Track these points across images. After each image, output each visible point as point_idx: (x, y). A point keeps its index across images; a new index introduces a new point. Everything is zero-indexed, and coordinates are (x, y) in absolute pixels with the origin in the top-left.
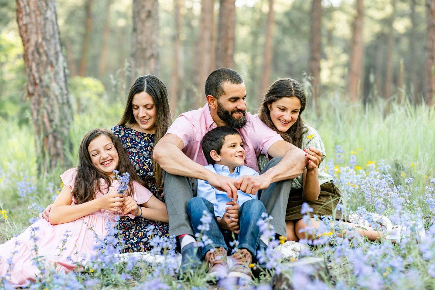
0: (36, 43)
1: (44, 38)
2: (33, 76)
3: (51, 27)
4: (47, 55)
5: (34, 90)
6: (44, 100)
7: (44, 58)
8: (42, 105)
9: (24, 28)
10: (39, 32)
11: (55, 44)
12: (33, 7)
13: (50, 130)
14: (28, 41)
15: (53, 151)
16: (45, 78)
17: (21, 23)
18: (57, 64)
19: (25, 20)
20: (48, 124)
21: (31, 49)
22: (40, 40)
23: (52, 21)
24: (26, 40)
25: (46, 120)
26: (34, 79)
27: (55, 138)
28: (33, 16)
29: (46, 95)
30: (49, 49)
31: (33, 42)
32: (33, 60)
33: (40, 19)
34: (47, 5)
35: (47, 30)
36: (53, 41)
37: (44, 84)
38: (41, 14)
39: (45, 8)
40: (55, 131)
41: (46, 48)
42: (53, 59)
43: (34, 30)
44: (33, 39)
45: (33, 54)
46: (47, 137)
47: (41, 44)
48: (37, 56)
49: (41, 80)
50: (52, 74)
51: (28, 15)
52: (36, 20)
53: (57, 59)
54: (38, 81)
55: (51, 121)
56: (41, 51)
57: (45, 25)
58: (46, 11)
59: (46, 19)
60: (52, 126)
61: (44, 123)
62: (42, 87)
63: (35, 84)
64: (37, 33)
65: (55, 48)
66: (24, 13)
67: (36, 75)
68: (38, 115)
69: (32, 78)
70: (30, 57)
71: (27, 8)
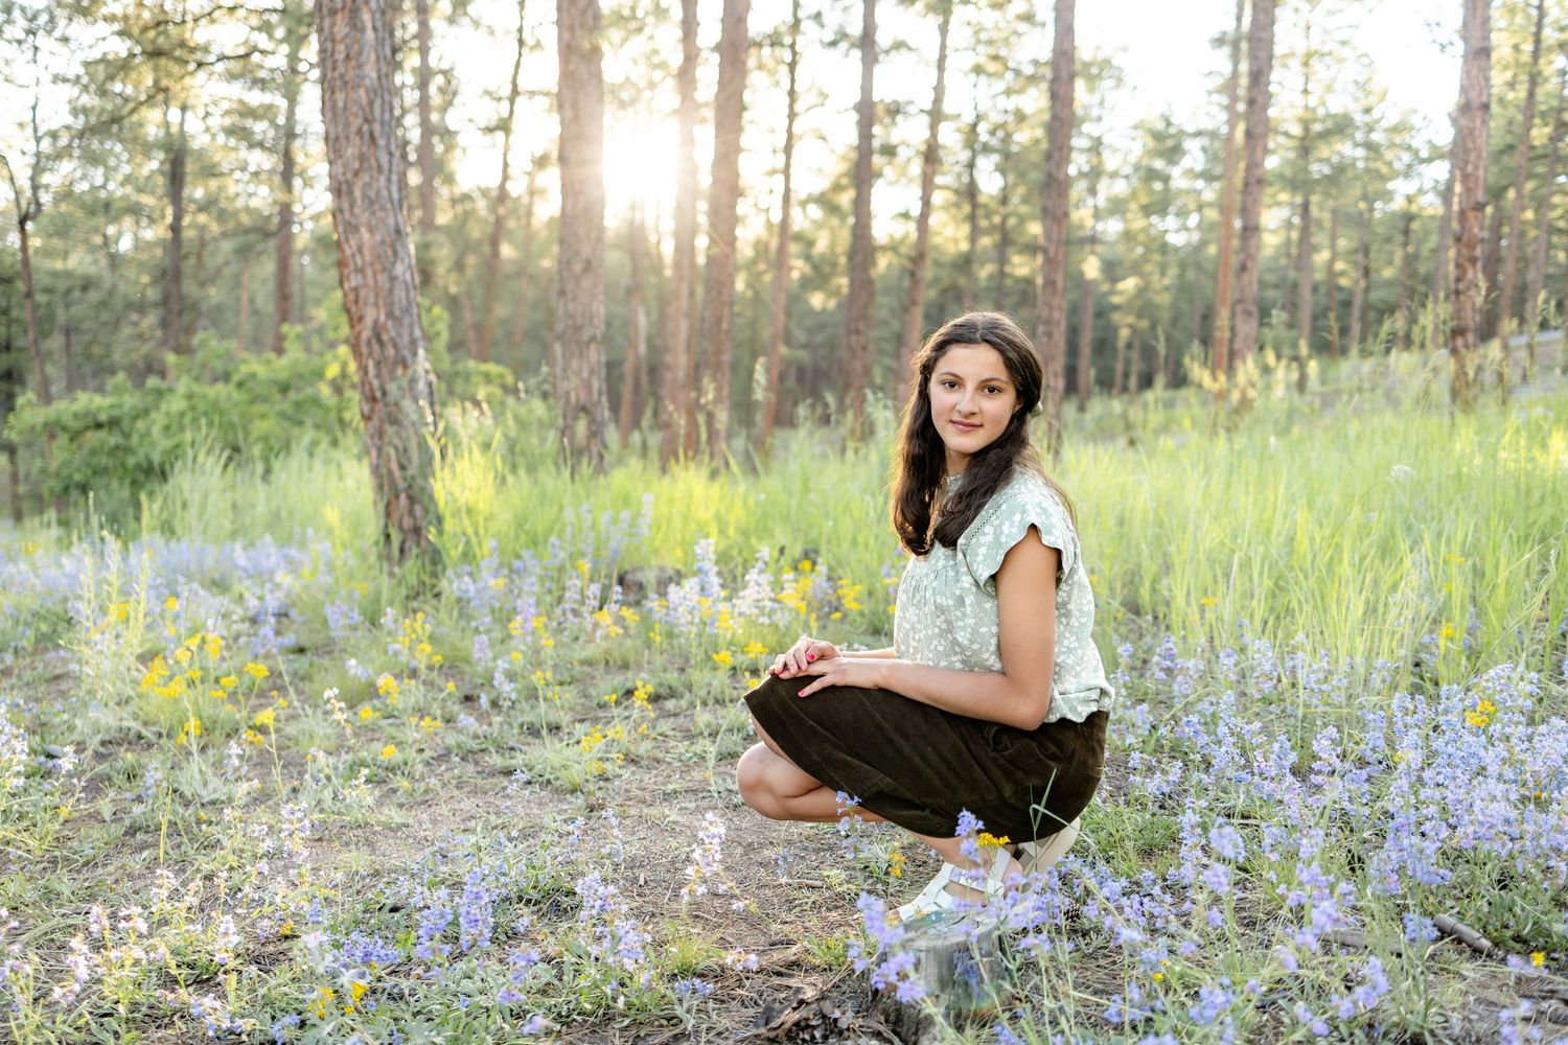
0: (376, 323)
1: (390, 315)
2: (370, 384)
3: (403, 295)
4: (395, 346)
5: (372, 410)
6: (390, 430)
7: (390, 351)
8: (386, 439)
9: (351, 296)
10: (381, 303)
11: (411, 327)
12: (368, 256)
13: (402, 485)
14: (360, 319)
15: (407, 523)
16: (392, 387)
17: (346, 286)
18: (414, 363)
19: (354, 280)
20: (397, 474)
21: (366, 334)
22: (382, 318)
23: (405, 282)
24: (356, 318)
25: (394, 466)
26: (372, 390)
27: (412, 500)
28: (369, 273)
29: (394, 420)
30: (400, 335)
31: (369, 321)
32: (370, 354)
33: (382, 279)
34: (395, 253)
35: (396, 298)
36: (406, 321)
37: (391, 399)
38: (384, 270)
39: (392, 259)
40: (410, 487)
41: (393, 333)
42: (407, 354)
43: (371, 299)
44: (370, 315)
45: (369, 343)
46: (397, 497)
47: (384, 326)
48: (376, 347)
49: (384, 393)
50: (404, 382)
51: (360, 270)
52: (376, 282)
53: (415, 354)
54: (378, 394)
55: (403, 468)
56: (385, 337)
57: (391, 291)
58: (394, 264)
59: (393, 279)
60: (405, 479)
61: (390, 472)
62: (386, 405)
63: (374, 399)
64: (376, 305)
65: (411, 334)
66: (352, 267)
67: (376, 383)
68: (379, 457)
69: (367, 388)
70: (364, 350)
71: (358, 259)
